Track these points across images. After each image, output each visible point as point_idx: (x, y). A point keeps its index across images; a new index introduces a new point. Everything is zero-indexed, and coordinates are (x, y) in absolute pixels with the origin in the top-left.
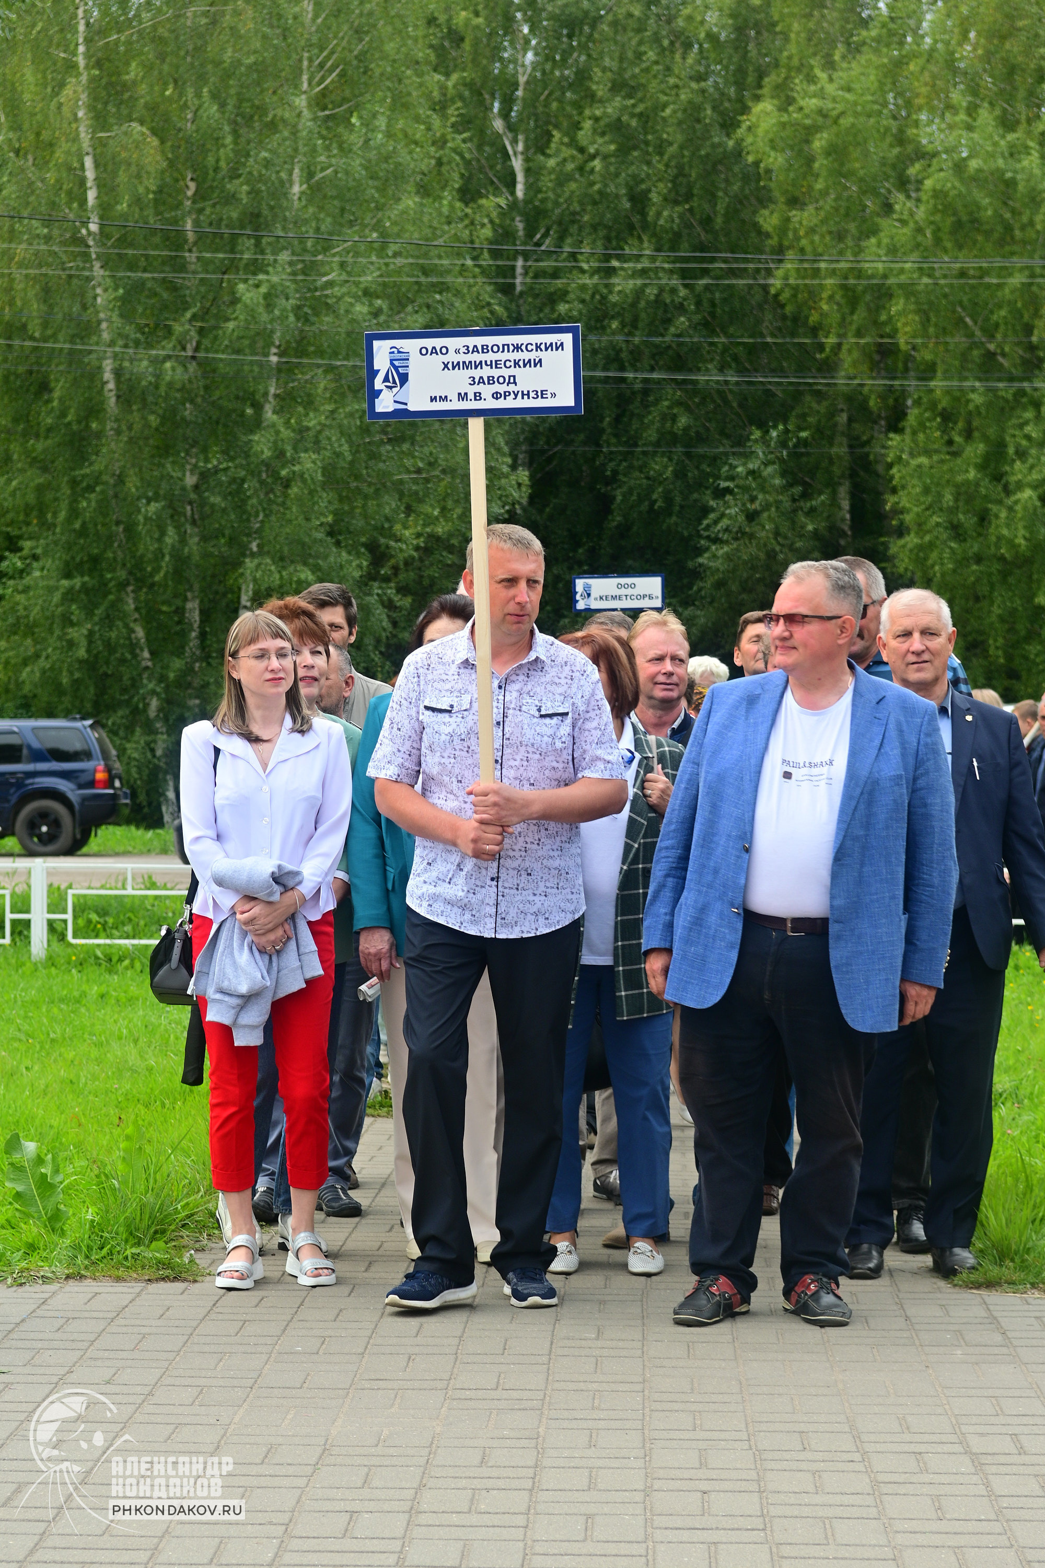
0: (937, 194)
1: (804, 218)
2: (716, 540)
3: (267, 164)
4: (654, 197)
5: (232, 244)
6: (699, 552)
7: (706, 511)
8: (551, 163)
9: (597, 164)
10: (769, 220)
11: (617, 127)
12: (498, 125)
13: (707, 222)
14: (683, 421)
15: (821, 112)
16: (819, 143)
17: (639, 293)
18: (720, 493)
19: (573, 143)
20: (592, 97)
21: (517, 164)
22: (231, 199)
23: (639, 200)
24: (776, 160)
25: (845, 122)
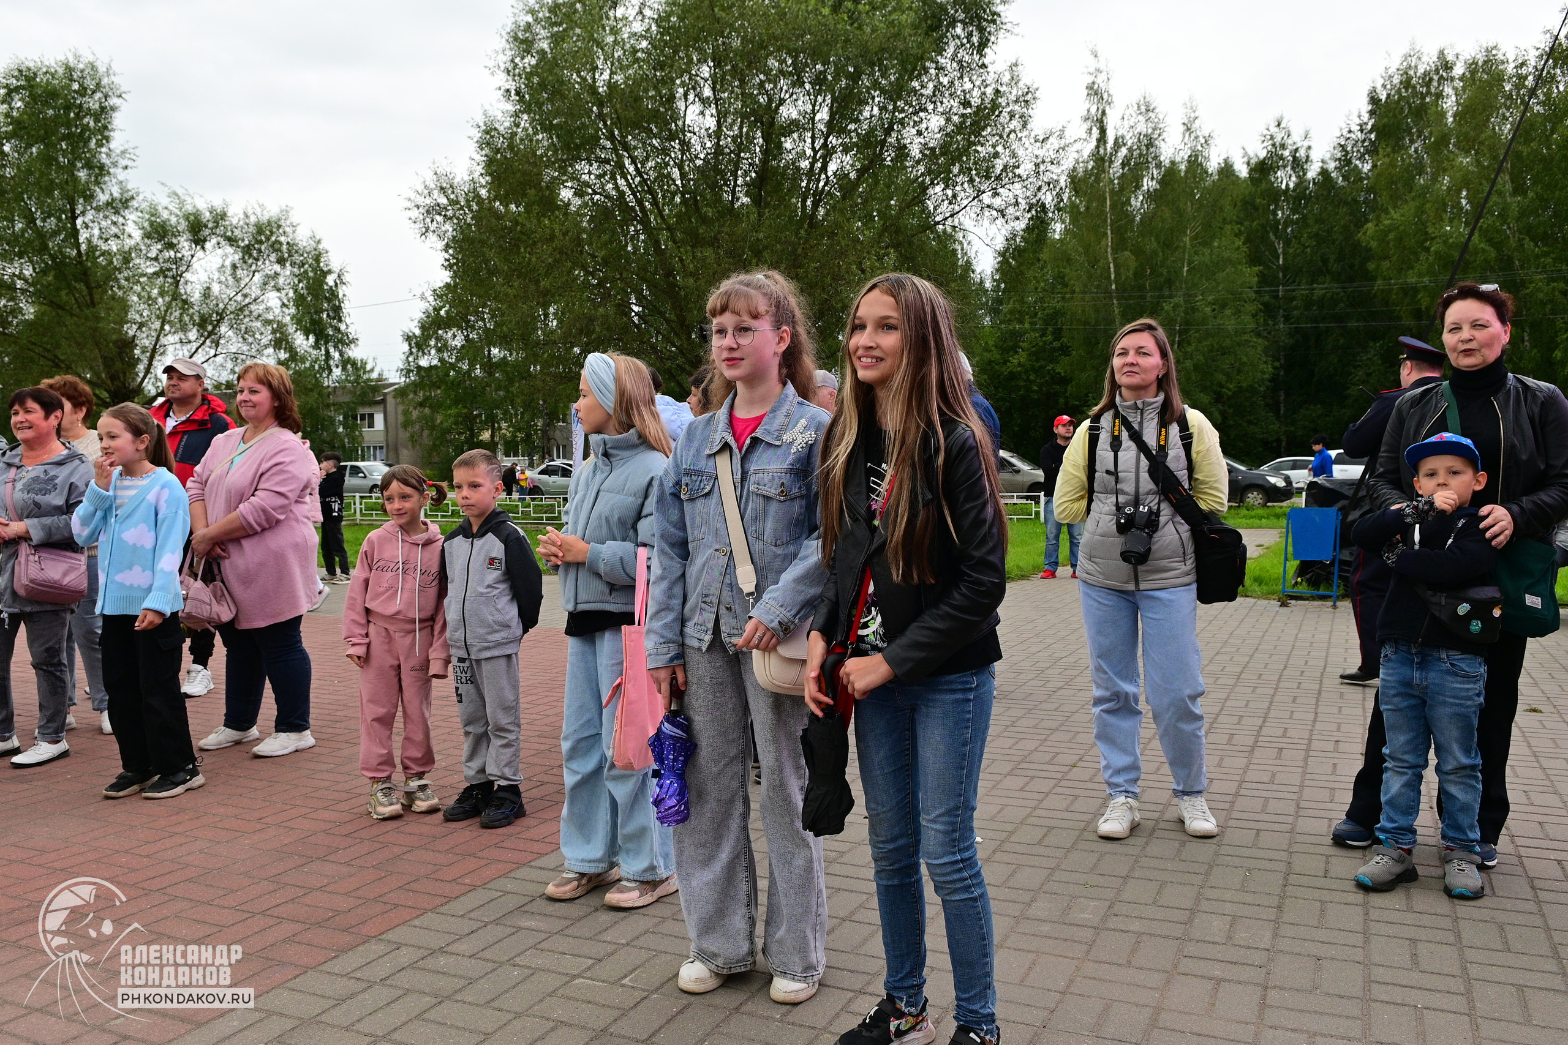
0: (1437, 252)
1: (1386, 264)
2: (1354, 384)
3: (1174, 261)
4: (1331, 261)
5: (1161, 289)
6: (1348, 388)
7: (1351, 373)
8: (1291, 251)
9: (1309, 250)
10: (1371, 266)
11: (1317, 235)
12: (1272, 237)
13: (1351, 267)
14: (1342, 341)
15: (1391, 224)
16: (1391, 236)
17: (1324, 295)
18: (1355, 367)
19: (1299, 243)
20: (1308, 225)
21: (1280, 251)
22: (1161, 274)
23: (1325, 261)
24: (1374, 244)
25: (1402, 228)
